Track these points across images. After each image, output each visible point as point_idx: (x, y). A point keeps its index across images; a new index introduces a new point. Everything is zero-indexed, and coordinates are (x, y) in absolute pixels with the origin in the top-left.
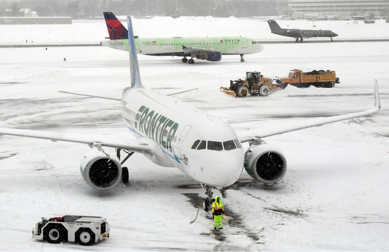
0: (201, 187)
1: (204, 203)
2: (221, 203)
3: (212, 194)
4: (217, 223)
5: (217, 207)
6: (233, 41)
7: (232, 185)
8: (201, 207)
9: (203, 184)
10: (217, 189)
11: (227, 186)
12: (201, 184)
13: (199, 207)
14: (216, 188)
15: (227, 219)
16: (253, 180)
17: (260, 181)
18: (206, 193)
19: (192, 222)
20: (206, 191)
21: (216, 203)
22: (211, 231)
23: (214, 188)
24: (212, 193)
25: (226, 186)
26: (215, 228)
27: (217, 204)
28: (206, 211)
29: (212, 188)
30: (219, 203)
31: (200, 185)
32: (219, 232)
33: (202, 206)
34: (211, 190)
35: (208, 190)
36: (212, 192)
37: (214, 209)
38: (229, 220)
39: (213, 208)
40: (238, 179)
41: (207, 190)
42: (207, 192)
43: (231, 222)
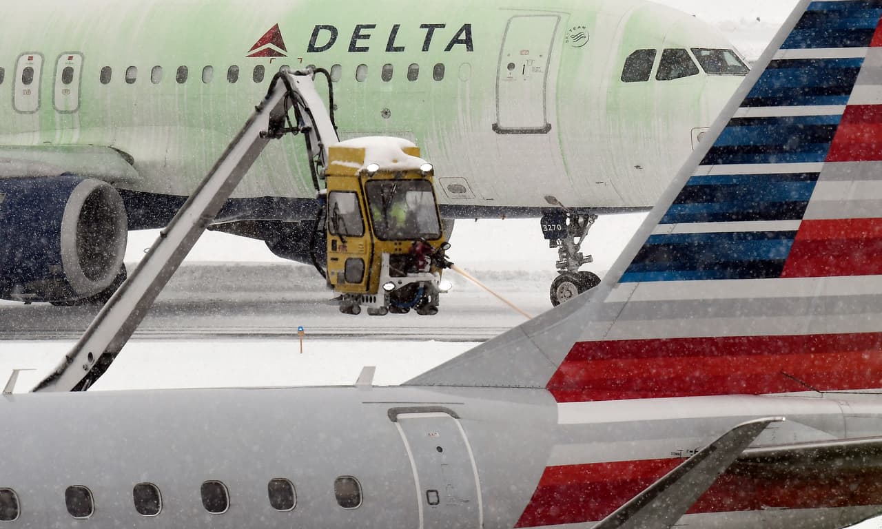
6: (390, 47)
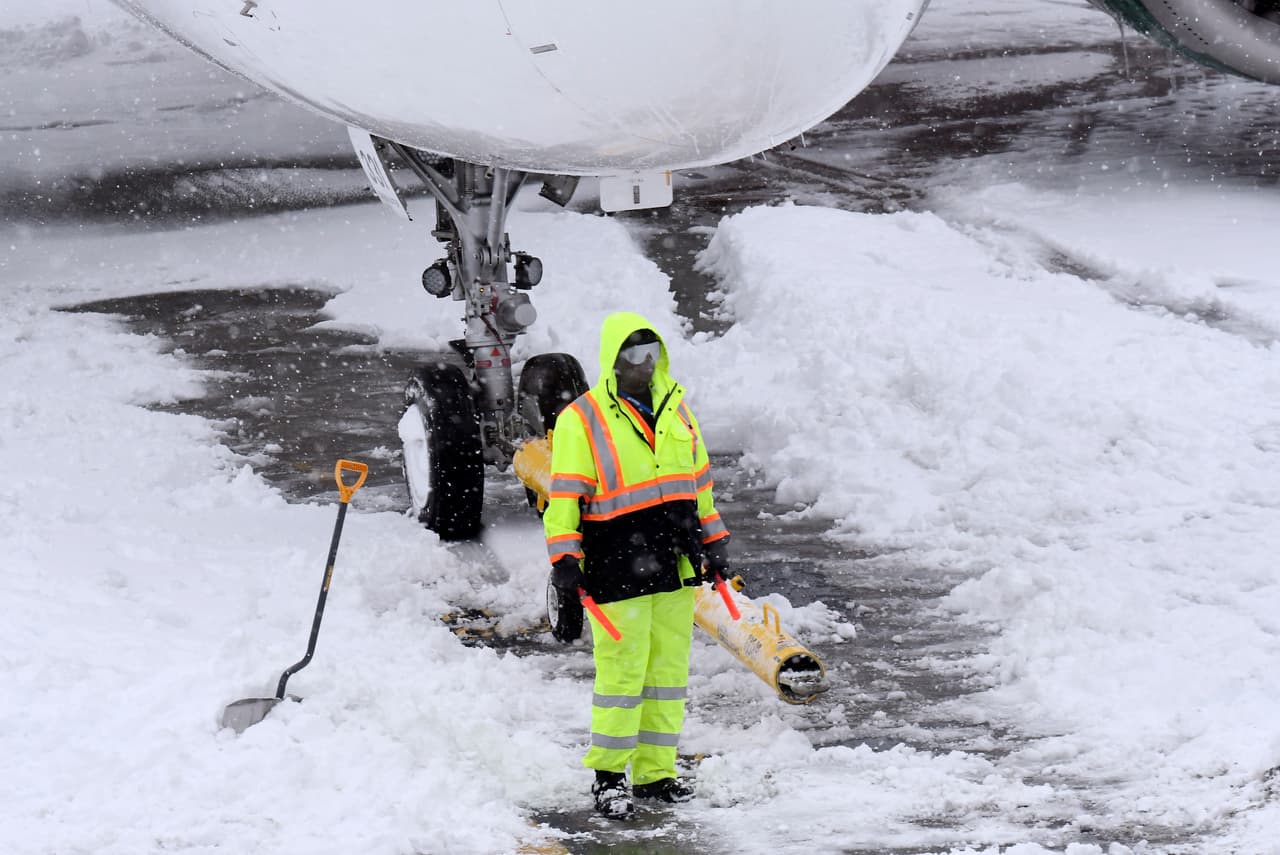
0: (368, 197)
1: (413, 428)
2: (681, 409)
3: (523, 282)
4: (630, 702)
5: (614, 478)
7: (814, 137)
8: (371, 482)
9: (380, 145)
10: (592, 207)
11: (741, 164)
12: (362, 145)
13: (350, 479)
14: (581, 193)
15: (769, 638)
16: (1116, 48)
17: (1218, 64)
18: (441, 280)
19: (249, 710)
20: (440, 251)
21: (608, 415)
22: (538, 819)
23: (556, 191)
24: (527, 270)
25: (732, 156)
26: (608, 778)
27: (621, 429)
28: (445, 537)
29: (530, 194)
30: (651, 422)
31: (350, 163)
32: (650, 834)
33: (390, 474)
34: (508, 227)
35: (468, 225)
36: (524, 261)
37: (584, 503)
38: (798, 648)
39: (561, 485)
40: (892, 44)
41: (445, 227)
42: (457, 255)
43: (830, 675)
